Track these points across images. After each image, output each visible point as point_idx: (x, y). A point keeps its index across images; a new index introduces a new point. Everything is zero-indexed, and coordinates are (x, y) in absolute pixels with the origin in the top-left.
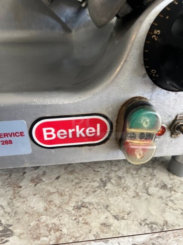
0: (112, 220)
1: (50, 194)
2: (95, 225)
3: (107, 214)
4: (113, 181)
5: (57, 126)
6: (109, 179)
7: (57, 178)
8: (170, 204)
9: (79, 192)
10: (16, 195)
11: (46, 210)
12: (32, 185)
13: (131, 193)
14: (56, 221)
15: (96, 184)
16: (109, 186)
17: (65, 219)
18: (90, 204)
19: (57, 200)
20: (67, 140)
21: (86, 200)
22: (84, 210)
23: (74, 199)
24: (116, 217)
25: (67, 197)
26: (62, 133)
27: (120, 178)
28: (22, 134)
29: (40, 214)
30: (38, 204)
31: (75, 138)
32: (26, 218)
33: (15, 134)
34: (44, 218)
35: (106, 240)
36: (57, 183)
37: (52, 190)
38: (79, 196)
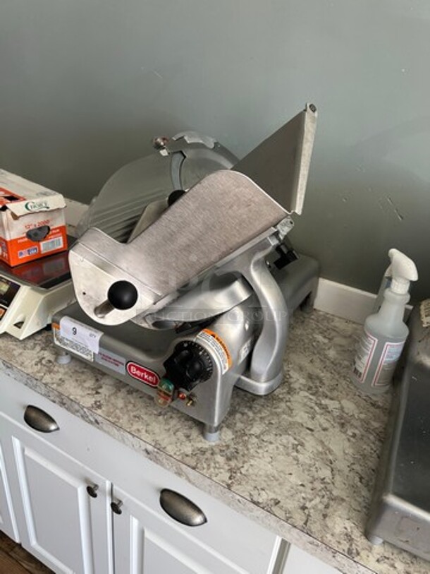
0: (143, 431)
1: (130, 402)
2: (135, 427)
3: (145, 428)
4: (166, 417)
5: (138, 369)
6: (165, 414)
7: (141, 397)
8: (179, 444)
9: (143, 411)
10: (115, 394)
11: (122, 408)
12: (126, 393)
13: (167, 427)
14: (121, 415)
15: (155, 412)
16: (161, 417)
17: (126, 417)
18: (142, 419)
19: (130, 406)
20: (140, 377)
21: (143, 416)
22: (137, 419)
23: (138, 412)
24: (146, 431)
25: (135, 409)
26: (138, 373)
27: (171, 417)
28: (123, 364)
29: (117, 408)
30: (120, 403)
31: (143, 378)
32: (111, 406)
33: (120, 363)
34: (117, 411)
35: (134, 436)
36: (139, 400)
37: (133, 401)
38: (142, 413)
